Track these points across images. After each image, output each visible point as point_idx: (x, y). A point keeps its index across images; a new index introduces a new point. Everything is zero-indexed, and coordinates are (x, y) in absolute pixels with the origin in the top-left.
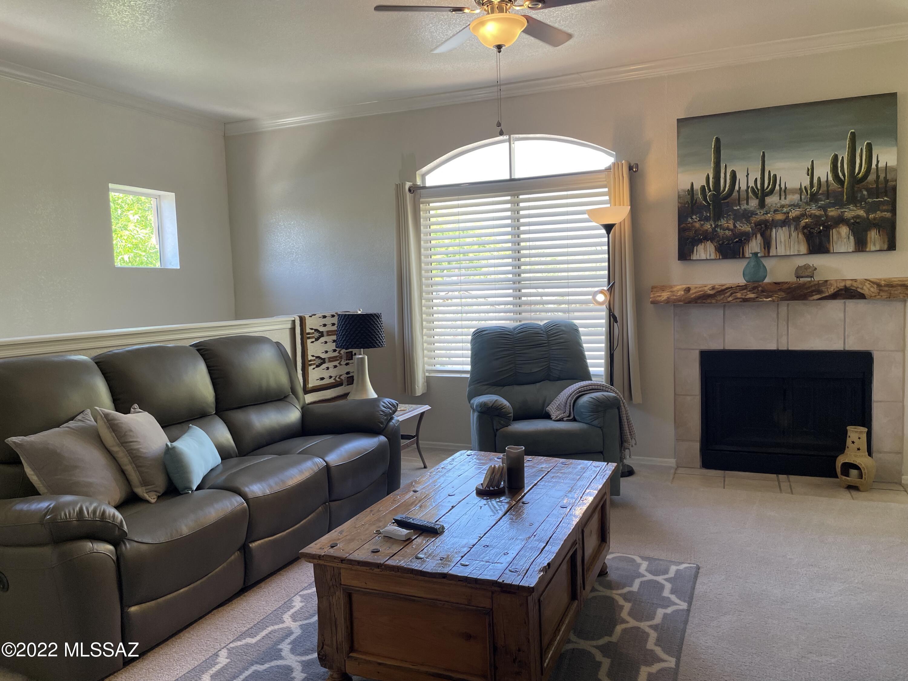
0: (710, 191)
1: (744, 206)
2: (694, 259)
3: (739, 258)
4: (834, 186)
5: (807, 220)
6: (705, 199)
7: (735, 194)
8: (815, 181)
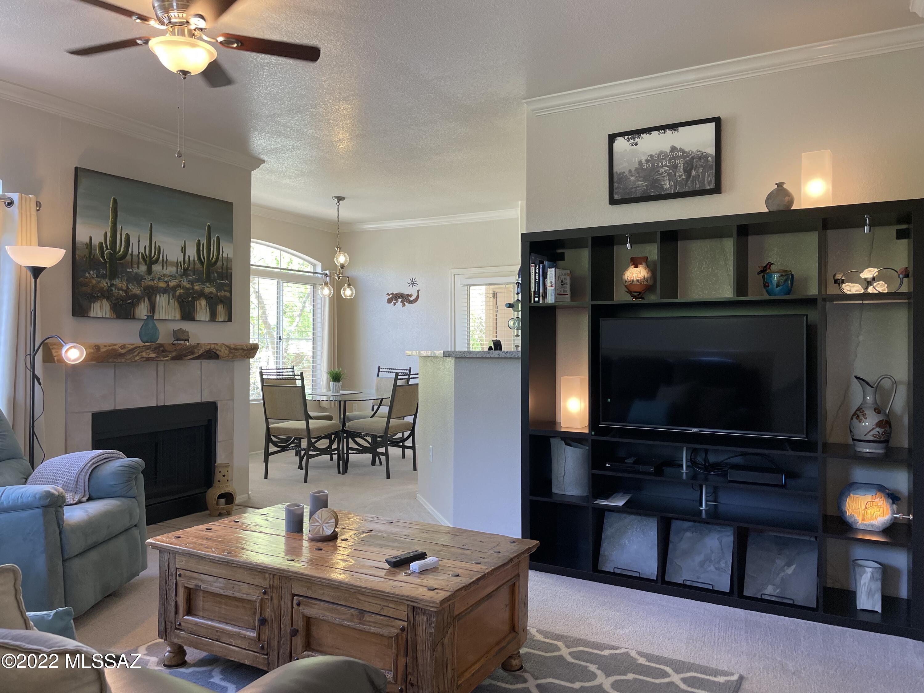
0: (107, 249)
1: (135, 270)
2: (92, 316)
3: (130, 318)
4: (198, 265)
5: (181, 291)
6: (103, 257)
7: (128, 257)
8: (187, 258)
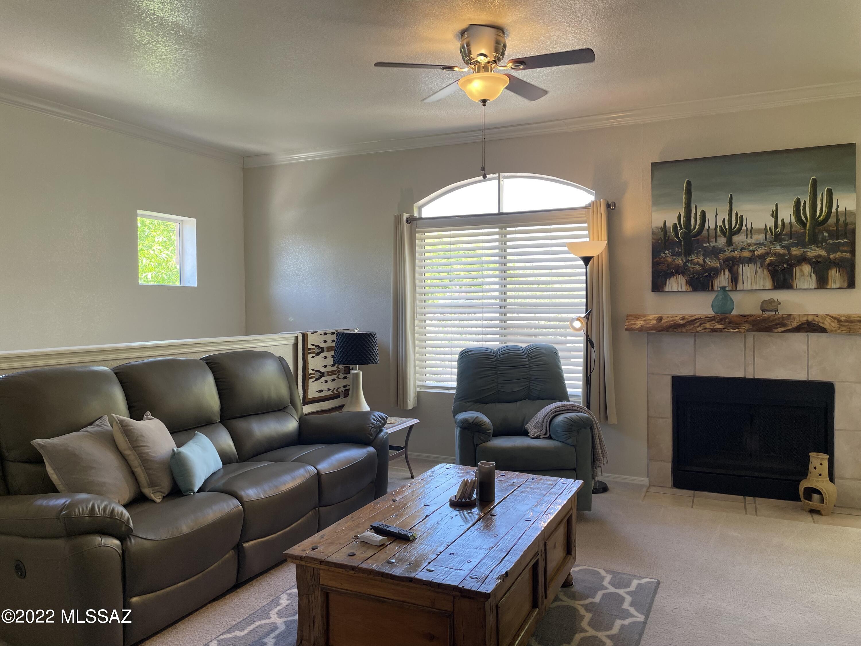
0: (681, 228)
1: (713, 244)
2: (667, 290)
3: (709, 291)
4: (797, 227)
5: (772, 258)
6: (677, 236)
7: (705, 233)
8: (779, 222)
